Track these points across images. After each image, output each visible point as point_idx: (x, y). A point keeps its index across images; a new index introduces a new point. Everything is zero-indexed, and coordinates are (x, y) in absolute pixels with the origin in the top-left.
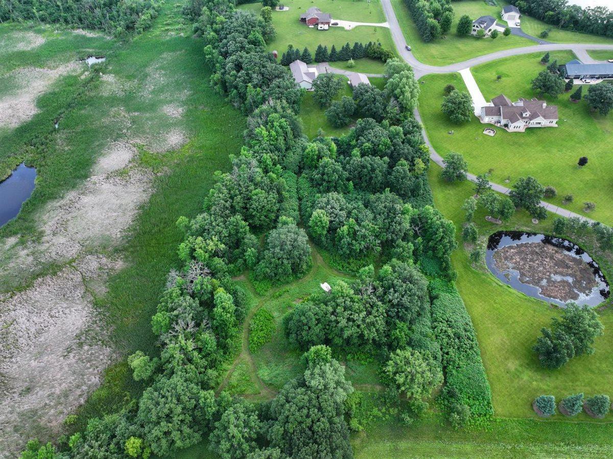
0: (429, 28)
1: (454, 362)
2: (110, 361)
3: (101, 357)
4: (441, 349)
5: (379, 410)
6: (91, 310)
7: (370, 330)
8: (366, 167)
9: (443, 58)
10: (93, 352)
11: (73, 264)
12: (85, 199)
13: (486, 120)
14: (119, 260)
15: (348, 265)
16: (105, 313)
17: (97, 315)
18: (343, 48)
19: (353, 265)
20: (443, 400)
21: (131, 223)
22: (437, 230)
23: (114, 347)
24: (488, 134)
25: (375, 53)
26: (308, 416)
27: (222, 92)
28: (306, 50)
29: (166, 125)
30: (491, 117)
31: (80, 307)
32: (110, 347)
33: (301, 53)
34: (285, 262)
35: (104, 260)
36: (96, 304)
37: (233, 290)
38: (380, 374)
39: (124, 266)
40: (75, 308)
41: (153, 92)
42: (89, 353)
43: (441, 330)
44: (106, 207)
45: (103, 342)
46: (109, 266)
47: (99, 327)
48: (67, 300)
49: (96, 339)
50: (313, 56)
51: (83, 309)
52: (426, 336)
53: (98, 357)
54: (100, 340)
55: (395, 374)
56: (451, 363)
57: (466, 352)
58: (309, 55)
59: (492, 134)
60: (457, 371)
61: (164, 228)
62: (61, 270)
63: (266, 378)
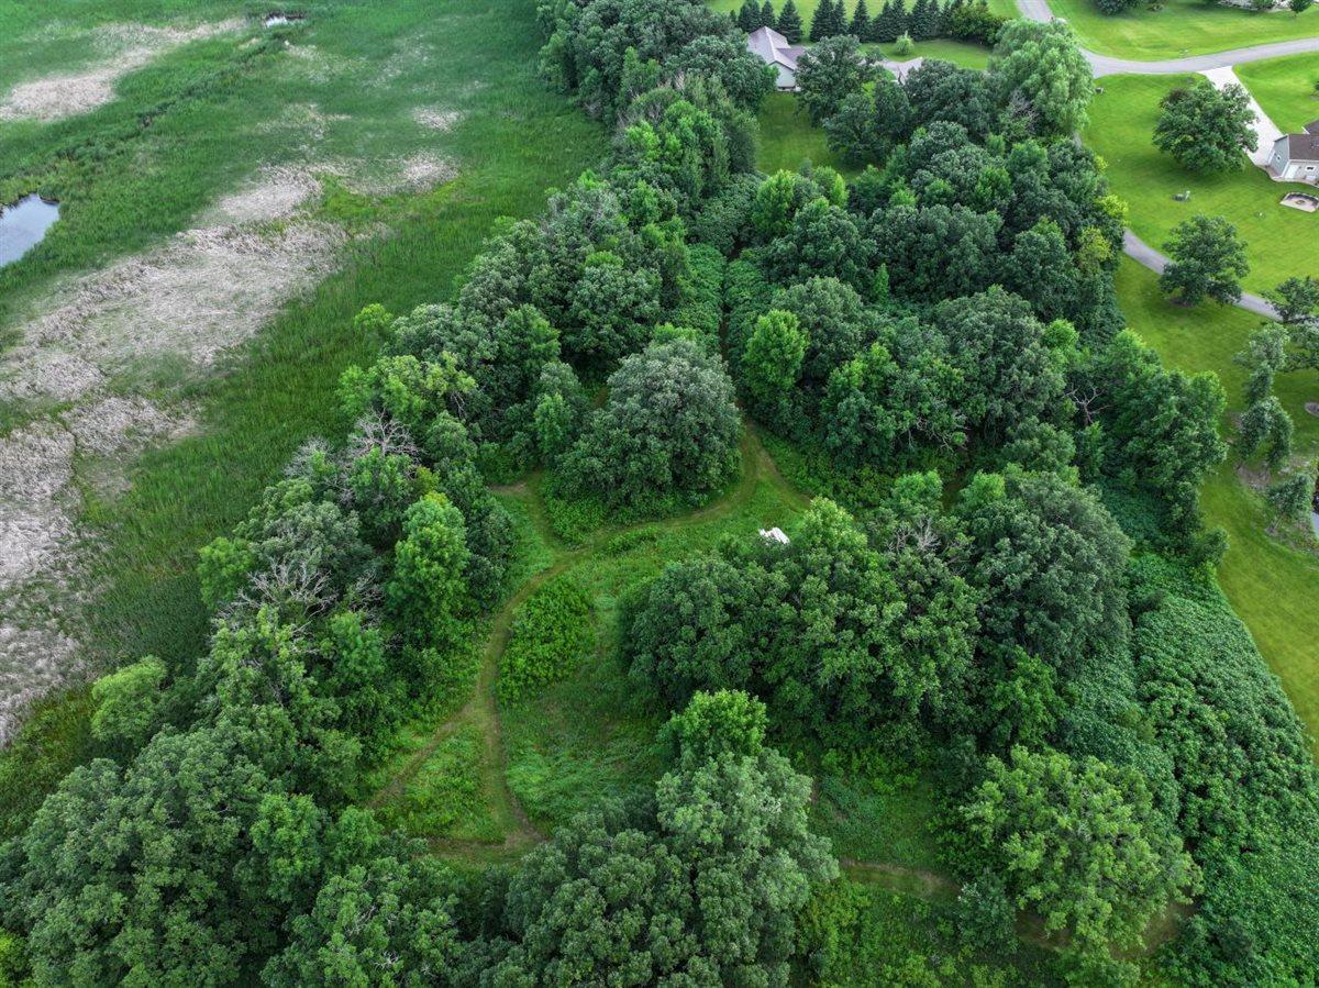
1: (1231, 827)
2: (60, 678)
3: (40, 663)
4: (1178, 774)
5: (930, 965)
6: (64, 531)
7: (916, 668)
8: (933, 230)
9: (1155, 47)
10: (23, 645)
11: (65, 415)
12: (155, 276)
13: (1291, 172)
14: (189, 417)
15: (852, 486)
16: (100, 544)
17: (75, 548)
18: (886, 7)
19: (868, 485)
20: (1190, 966)
21: (252, 336)
22: (1159, 400)
23: (87, 639)
24: (1297, 206)
25: (969, 22)
26: (641, 941)
27: (561, 82)
28: (789, 8)
29: (412, 141)
30: (1306, 164)
31: (36, 523)
32: (78, 637)
33: (777, 13)
34: (653, 441)
35: (149, 413)
36: (81, 518)
37: (480, 511)
38: (941, 830)
39: (197, 432)
40: (22, 524)
42: (11, 647)
43: (1177, 707)
44: (200, 296)
45: (61, 623)
46: (157, 427)
47: (70, 579)
48: (10, 498)
49: (47, 611)
50: (806, 26)
51: (45, 527)
52: (1121, 720)
53: (31, 663)
54: (55, 615)
55: (1003, 834)
56: (1220, 829)
57: (1277, 795)
58: (796, 20)
59: (1308, 207)
60: (1243, 862)
61: (333, 352)
62: (24, 427)
63: (534, 794)
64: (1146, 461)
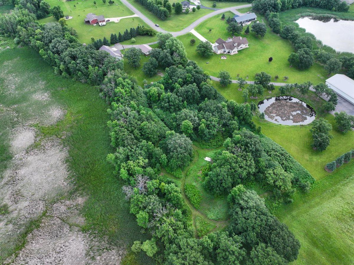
0: (163, 12)
1: (288, 166)
2: (120, 257)
3: (113, 258)
4: (279, 163)
5: (275, 203)
6: (83, 235)
7: (251, 168)
9: (177, 27)
10: (105, 257)
11: (47, 214)
12: (22, 172)
13: (219, 52)
14: (77, 198)
15: (211, 144)
16: (94, 232)
17: (89, 236)
18: (125, 33)
19: (213, 143)
20: (295, 185)
21: (68, 173)
23: (116, 248)
24: (224, 59)
28: (105, 39)
29: (43, 107)
30: (221, 50)
31: (74, 237)
32: (113, 249)
33: (102, 41)
35: (68, 202)
36: (84, 230)
38: (263, 187)
39: (84, 200)
40: (72, 239)
41: (17, 89)
42: (103, 259)
43: (274, 154)
44: (42, 170)
45: (107, 249)
46: (74, 204)
47: (97, 242)
48: (60, 238)
49: (101, 249)
50: (109, 42)
51: (77, 237)
52: (270, 160)
53: (110, 259)
54: (104, 249)
55: (274, 182)
56: (287, 167)
57: (289, 159)
59: (225, 58)
60: (291, 170)
61: (93, 167)
62: (41, 222)
63: (214, 218)
64: (244, 119)
